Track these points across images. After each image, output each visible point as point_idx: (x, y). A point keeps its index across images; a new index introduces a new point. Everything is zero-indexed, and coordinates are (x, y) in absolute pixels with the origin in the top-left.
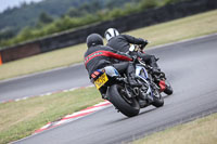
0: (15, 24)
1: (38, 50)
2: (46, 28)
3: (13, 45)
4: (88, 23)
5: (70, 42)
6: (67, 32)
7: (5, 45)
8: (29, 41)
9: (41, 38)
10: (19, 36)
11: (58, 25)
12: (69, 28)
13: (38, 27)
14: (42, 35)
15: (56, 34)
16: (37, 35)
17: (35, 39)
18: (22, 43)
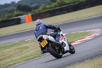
0: (38, 3)
1: (49, 15)
2: (53, 5)
3: (37, 13)
4: (73, 3)
5: (65, 12)
6: (63, 7)
7: (34, 12)
8: (45, 11)
9: (51, 10)
10: (40, 8)
11: (59, 3)
12: (64, 5)
13: (50, 4)
14: (51, 8)
15: (58, 8)
16: (49, 8)
17: (48, 10)
18: (42, 12)
